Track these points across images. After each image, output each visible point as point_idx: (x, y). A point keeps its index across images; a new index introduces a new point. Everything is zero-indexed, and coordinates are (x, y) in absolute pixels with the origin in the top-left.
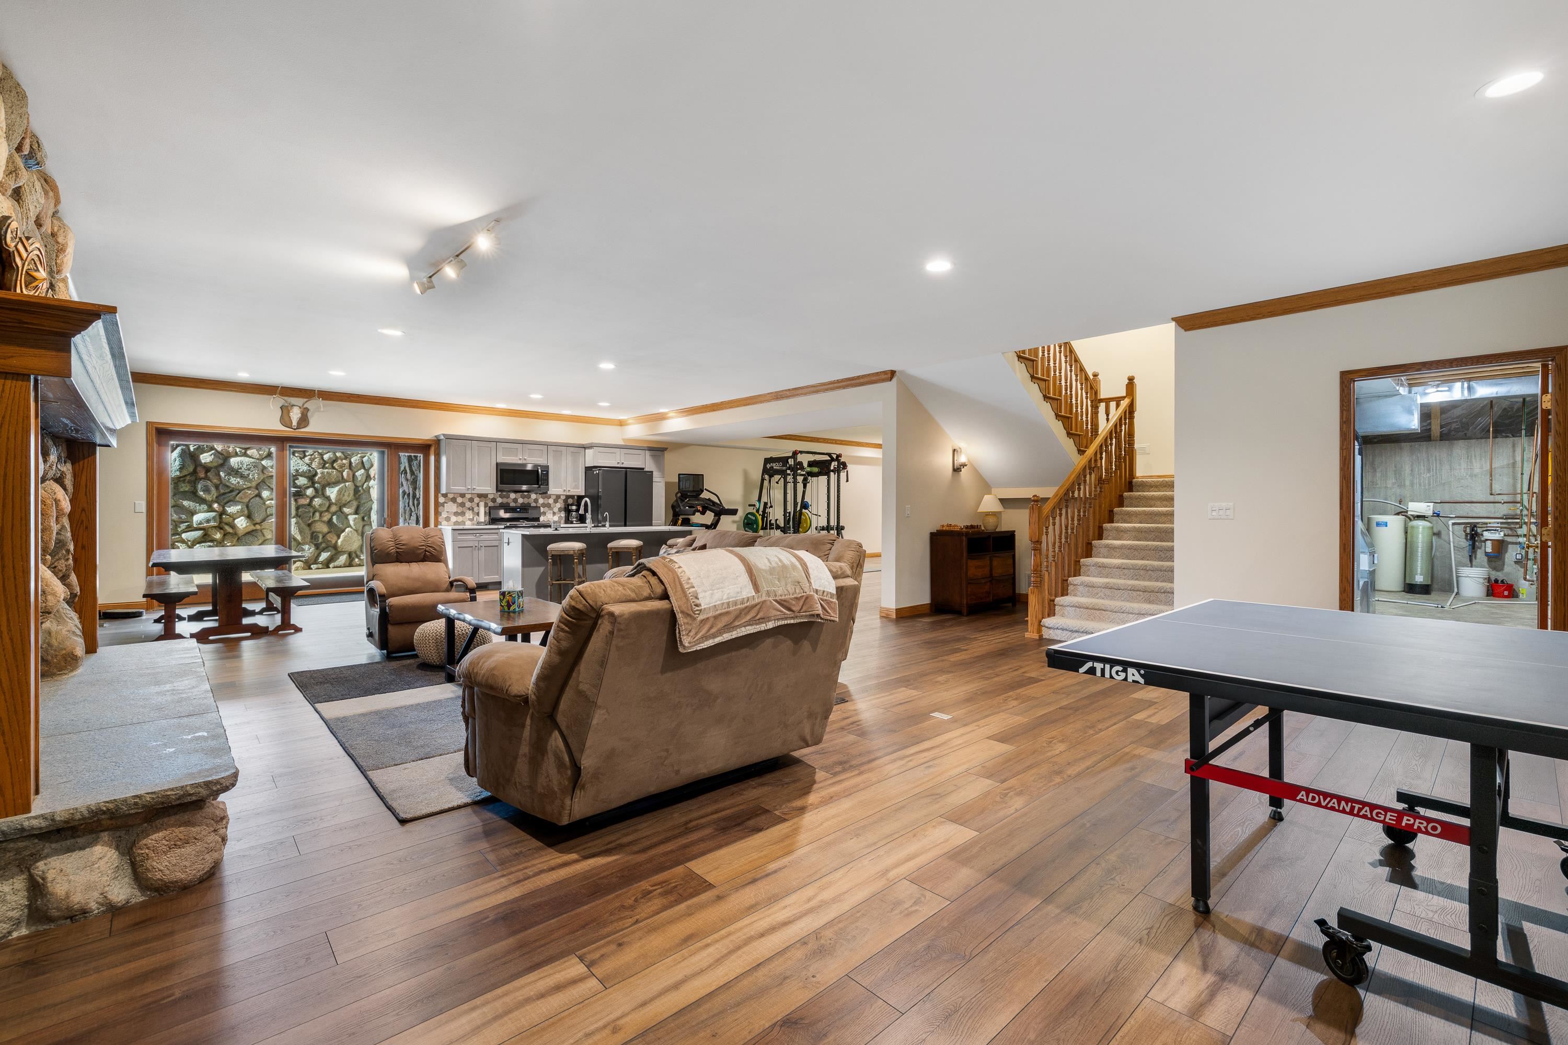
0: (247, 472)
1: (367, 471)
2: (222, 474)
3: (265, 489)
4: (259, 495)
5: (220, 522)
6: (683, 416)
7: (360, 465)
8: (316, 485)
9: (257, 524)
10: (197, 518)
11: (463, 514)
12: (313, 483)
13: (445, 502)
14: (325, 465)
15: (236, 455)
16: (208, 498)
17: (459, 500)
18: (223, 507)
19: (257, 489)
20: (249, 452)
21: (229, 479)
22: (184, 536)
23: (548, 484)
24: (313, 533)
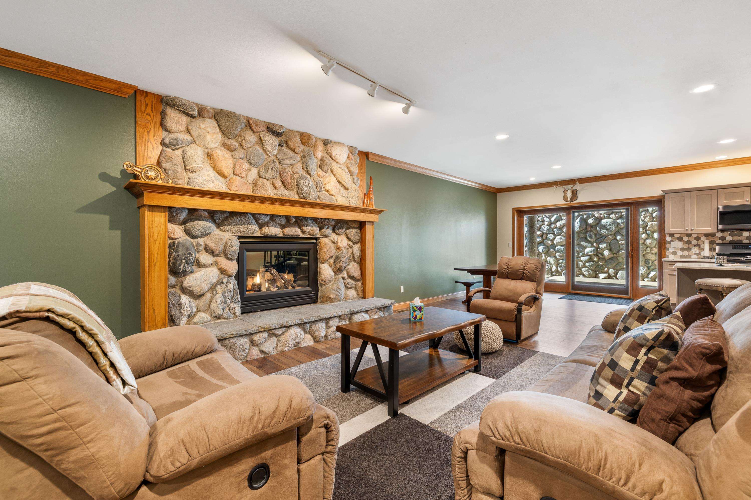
0: (609, 227)
2: (598, 228)
3: (619, 235)
4: (616, 239)
5: (597, 252)
8: (648, 232)
9: (615, 254)
10: (587, 250)
11: (689, 249)
12: (646, 231)
13: (672, 241)
14: (653, 219)
15: (605, 218)
16: (591, 240)
17: (686, 239)
18: (598, 245)
19: (615, 235)
20: (611, 216)
21: (601, 231)
22: (582, 258)
24: (646, 260)
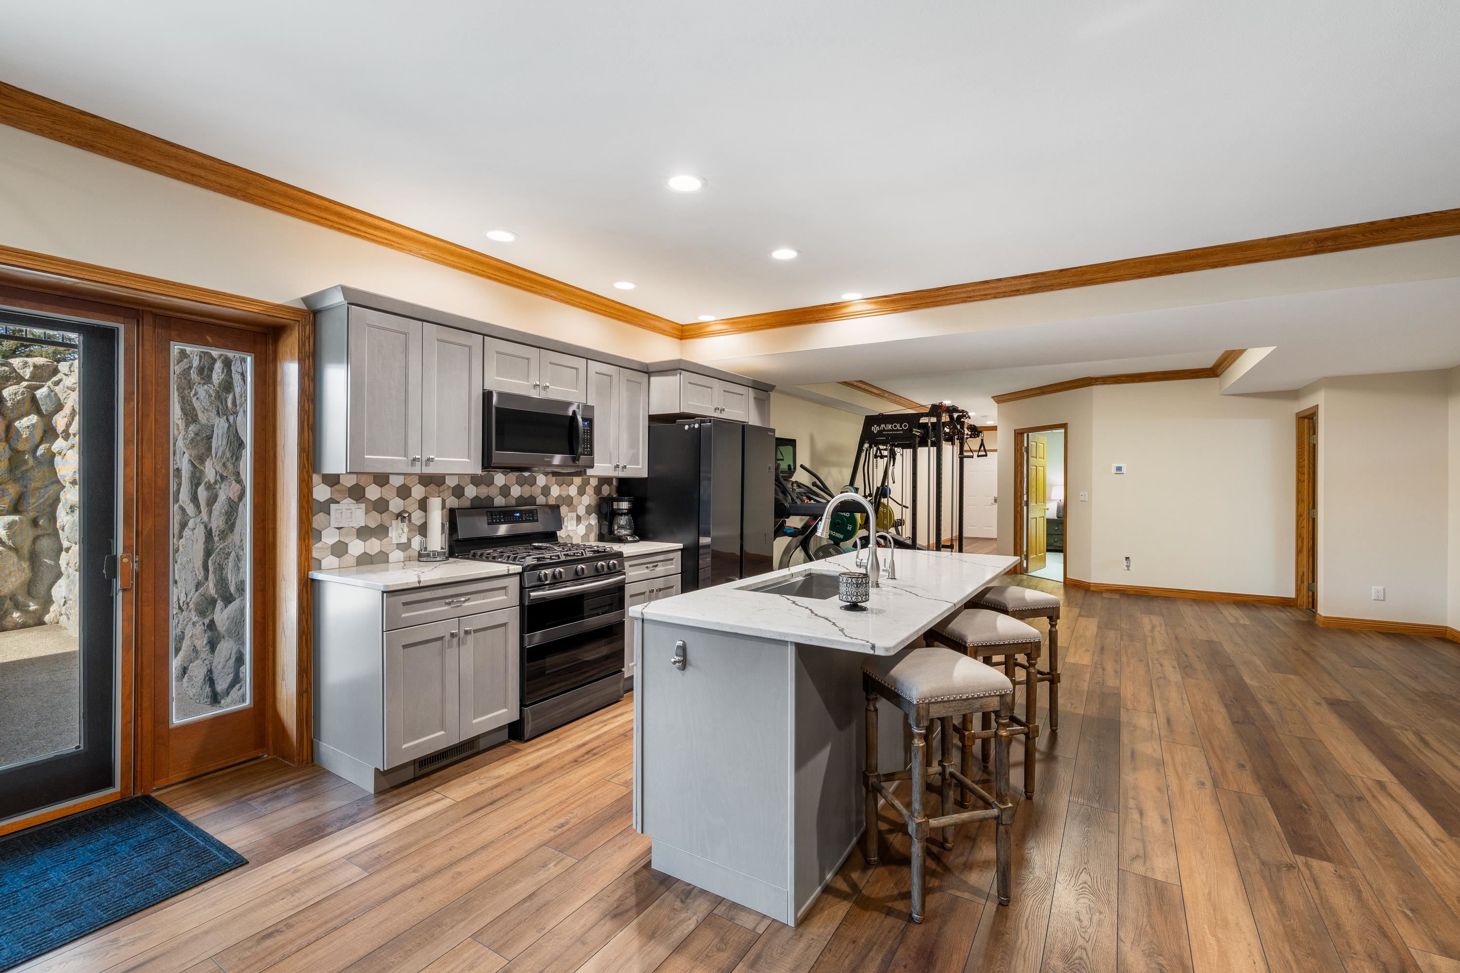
1: (47, 419)
6: (895, 311)
7: (27, 405)
11: (382, 531)
13: (332, 501)
17: (373, 492)
23: (591, 453)
